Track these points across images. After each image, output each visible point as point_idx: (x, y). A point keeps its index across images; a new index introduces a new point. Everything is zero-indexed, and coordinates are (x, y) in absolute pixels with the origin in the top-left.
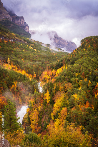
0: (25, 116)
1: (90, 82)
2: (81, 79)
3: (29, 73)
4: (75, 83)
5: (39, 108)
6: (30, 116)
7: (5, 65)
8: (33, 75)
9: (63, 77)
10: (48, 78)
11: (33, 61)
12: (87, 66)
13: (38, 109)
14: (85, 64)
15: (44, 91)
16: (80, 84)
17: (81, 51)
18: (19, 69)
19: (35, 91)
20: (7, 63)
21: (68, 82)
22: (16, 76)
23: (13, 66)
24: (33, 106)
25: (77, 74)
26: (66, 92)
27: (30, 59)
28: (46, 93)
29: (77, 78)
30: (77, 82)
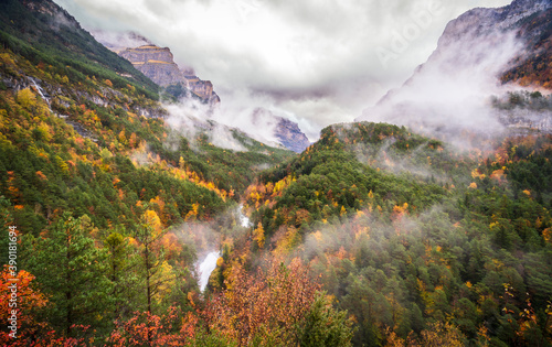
0: (214, 272)
1: (343, 208)
2: (325, 202)
3: (221, 187)
4: (315, 211)
5: (242, 257)
6: (225, 273)
7: (174, 170)
8: (228, 191)
9: (291, 197)
10: (258, 198)
11: (228, 164)
12: (336, 178)
13: (240, 261)
14: (332, 175)
15: (252, 225)
16: (324, 211)
17: (320, 149)
18: (201, 179)
19: (234, 223)
20: (178, 166)
21: (301, 207)
22: (197, 192)
23: (189, 173)
24: (230, 254)
25: (317, 193)
26: (297, 226)
27: (223, 161)
28: (256, 227)
29: (317, 201)
30: (318, 208)
